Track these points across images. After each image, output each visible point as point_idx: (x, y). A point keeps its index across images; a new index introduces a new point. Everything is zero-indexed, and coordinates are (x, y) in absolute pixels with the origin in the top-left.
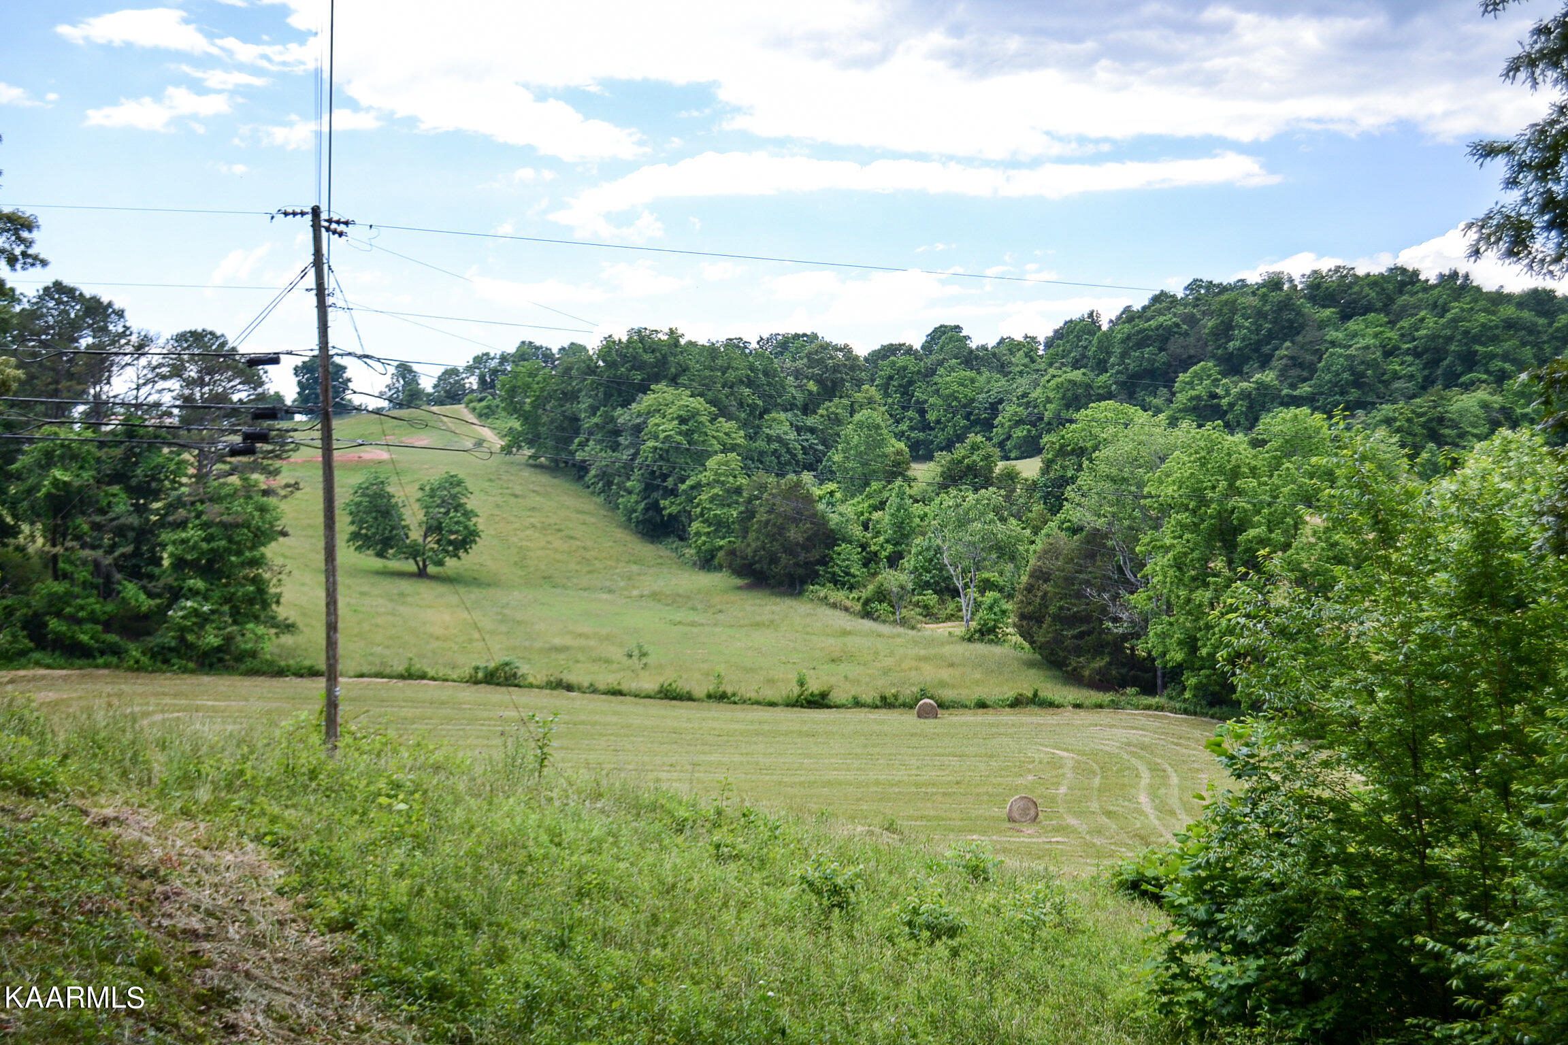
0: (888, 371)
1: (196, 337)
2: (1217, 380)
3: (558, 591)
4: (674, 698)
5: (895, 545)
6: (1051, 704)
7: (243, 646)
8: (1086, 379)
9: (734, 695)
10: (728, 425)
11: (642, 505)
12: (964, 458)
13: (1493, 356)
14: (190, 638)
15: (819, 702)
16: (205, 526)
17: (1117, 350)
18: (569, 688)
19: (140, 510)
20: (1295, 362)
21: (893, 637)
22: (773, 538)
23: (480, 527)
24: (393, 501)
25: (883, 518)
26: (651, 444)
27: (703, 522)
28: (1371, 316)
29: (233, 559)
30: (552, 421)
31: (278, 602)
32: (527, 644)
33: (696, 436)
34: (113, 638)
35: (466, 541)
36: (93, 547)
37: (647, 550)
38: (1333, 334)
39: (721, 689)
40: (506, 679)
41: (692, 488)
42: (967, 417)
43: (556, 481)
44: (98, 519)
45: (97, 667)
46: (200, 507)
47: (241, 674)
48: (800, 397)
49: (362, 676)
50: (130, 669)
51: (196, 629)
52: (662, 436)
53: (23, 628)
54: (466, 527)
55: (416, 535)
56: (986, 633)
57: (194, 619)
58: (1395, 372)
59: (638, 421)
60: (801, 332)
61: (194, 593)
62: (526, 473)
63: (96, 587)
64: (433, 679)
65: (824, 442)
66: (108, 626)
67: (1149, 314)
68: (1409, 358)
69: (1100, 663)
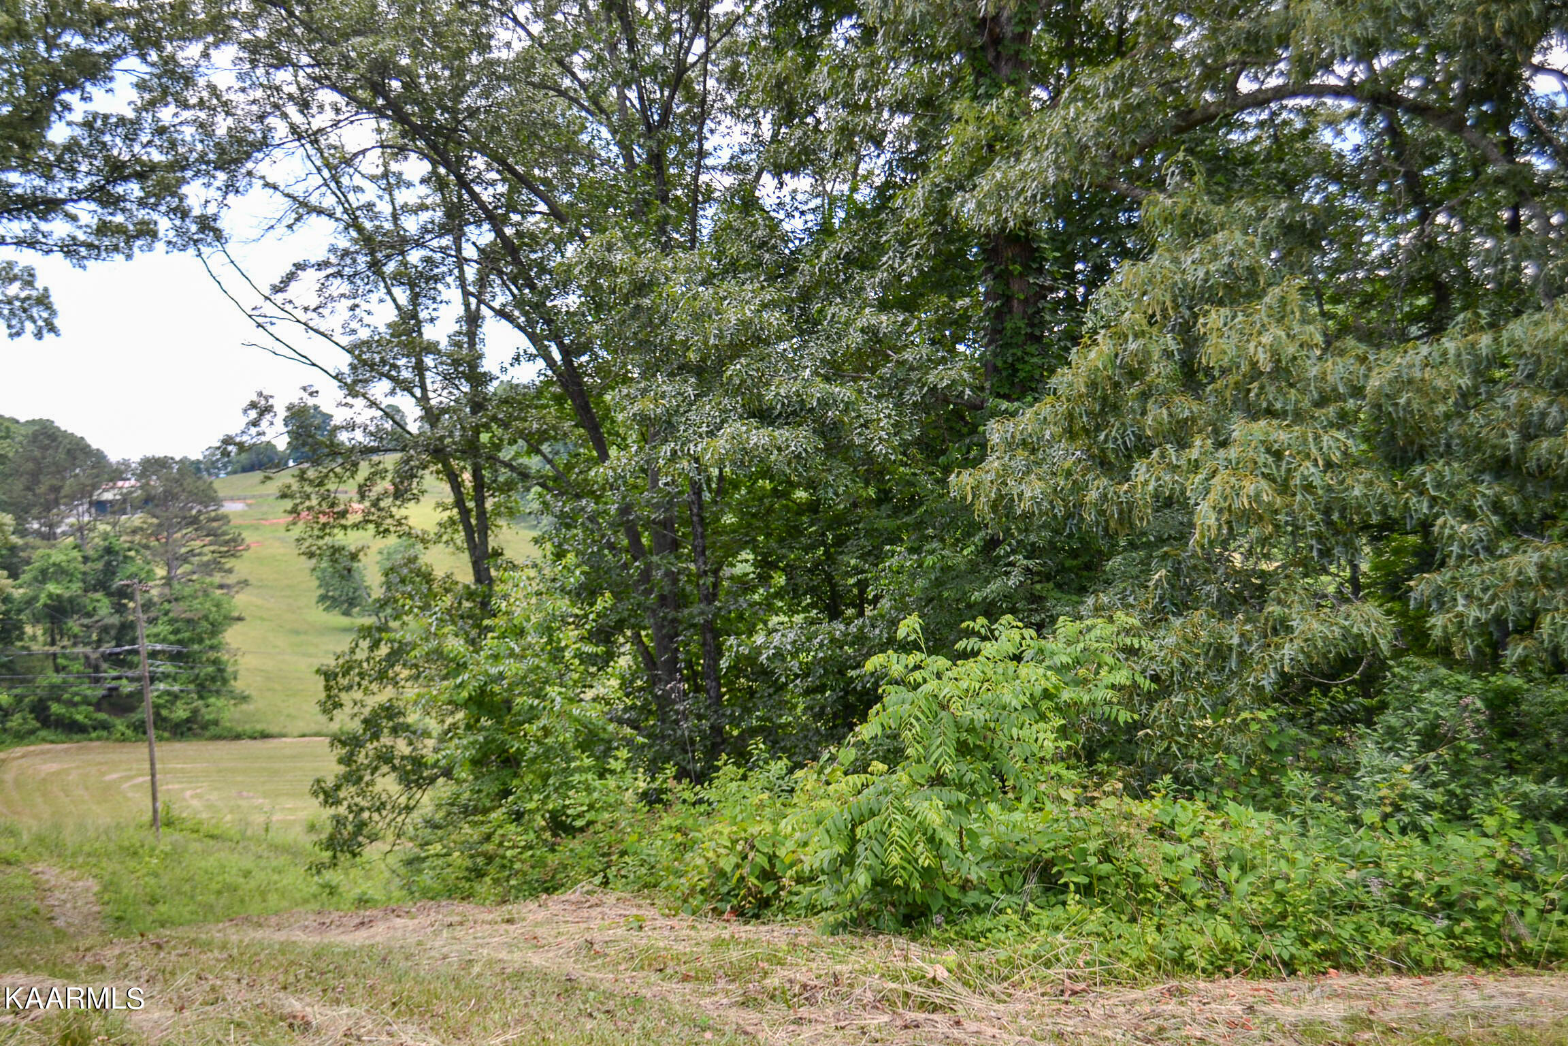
7: (207, 717)
14: (164, 713)
16: (172, 621)
19: (120, 611)
29: (196, 646)
31: (235, 679)
34: (102, 716)
36: (84, 645)
44: (86, 621)
45: (91, 740)
46: (167, 606)
47: (206, 740)
50: (117, 740)
51: (168, 705)
53: (31, 712)
55: (377, 593)
57: (167, 698)
61: (166, 676)
63: (87, 676)
66: (98, 706)
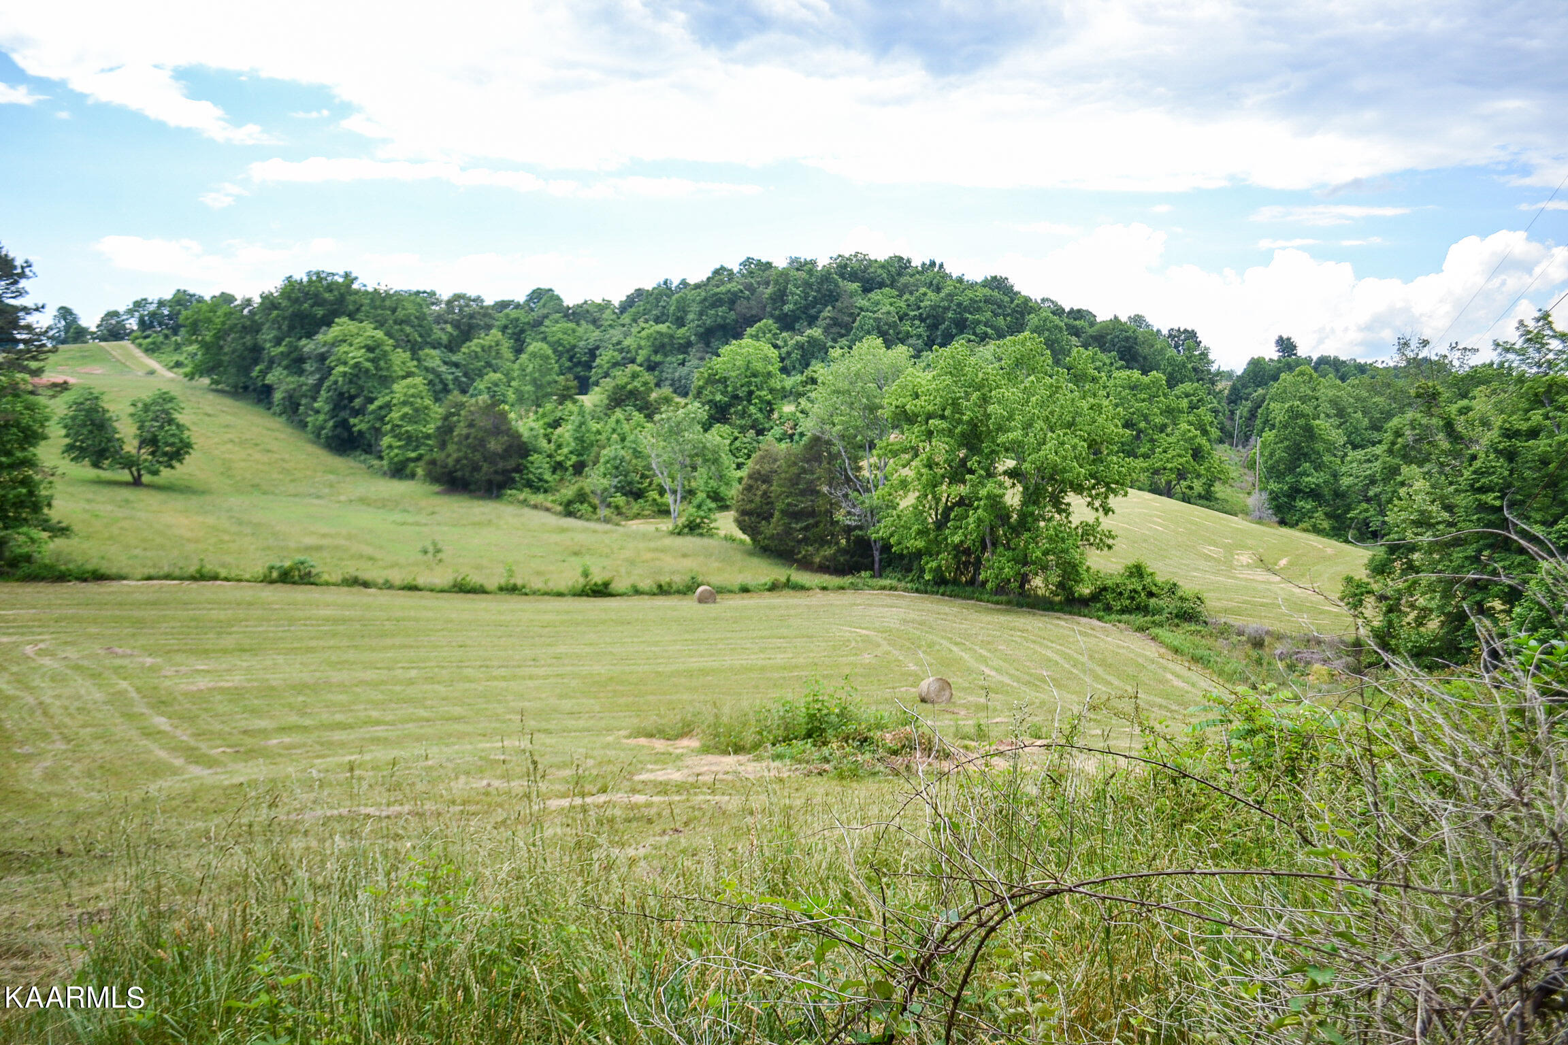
0: (504, 322)
2: (775, 334)
3: (270, 497)
4: (469, 592)
5: (578, 455)
6: (802, 588)
7: (18, 551)
8: (671, 332)
9: (524, 587)
10: (403, 355)
11: (331, 423)
12: (627, 384)
13: (978, 322)
15: (601, 591)
17: (695, 308)
18: (366, 585)
20: (835, 322)
21: (606, 532)
22: (475, 449)
23: (193, 440)
24: (107, 415)
25: (565, 432)
26: (341, 369)
27: (395, 437)
28: (886, 290)
29: (3, 459)
30: (234, 351)
31: (49, 505)
32: (282, 544)
33: (382, 363)
35: (178, 452)
37: (338, 462)
38: (861, 302)
39: (512, 581)
40: (301, 577)
41: (381, 408)
42: (570, 359)
43: (237, 404)
47: (18, 580)
48: (445, 339)
49: (149, 578)
52: (352, 362)
54: (181, 441)
55: (130, 447)
56: (692, 528)
58: (908, 332)
59: (324, 350)
60: (422, 289)
62: (211, 396)
64: (226, 579)
65: (466, 375)
67: (713, 282)
68: (917, 322)
69: (828, 551)
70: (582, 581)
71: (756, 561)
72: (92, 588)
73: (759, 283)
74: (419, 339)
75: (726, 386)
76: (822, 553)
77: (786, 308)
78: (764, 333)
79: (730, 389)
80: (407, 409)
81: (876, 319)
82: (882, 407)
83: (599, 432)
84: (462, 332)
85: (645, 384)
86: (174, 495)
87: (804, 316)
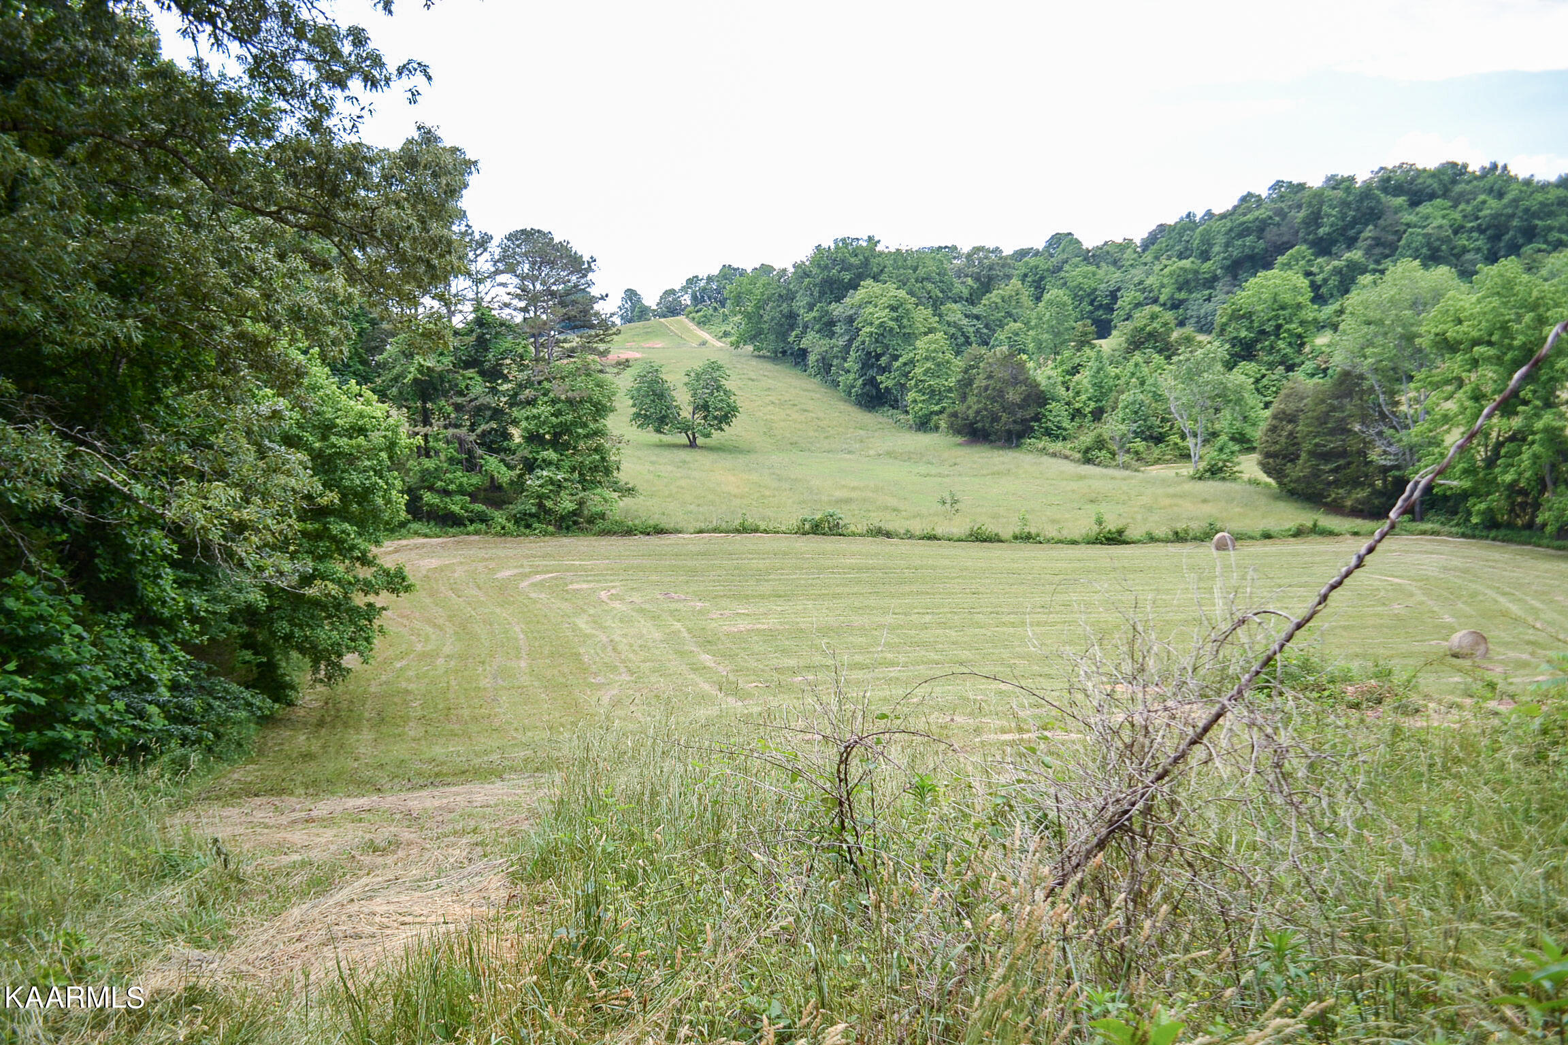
0: (1024, 270)
1: (526, 235)
2: (1309, 261)
3: (807, 453)
4: (985, 541)
5: (1096, 401)
6: (1331, 533)
7: (594, 510)
8: (1195, 267)
9: (1038, 535)
10: (925, 312)
11: (860, 381)
12: (1146, 326)
13: (1551, 228)
14: (549, 504)
15: (1115, 539)
16: (554, 402)
17: (1221, 240)
18: (888, 535)
19: (494, 391)
20: (1378, 242)
21: (1124, 479)
22: (994, 400)
23: (739, 404)
24: (666, 386)
25: (1084, 379)
26: (868, 329)
27: (919, 391)
28: (1438, 201)
29: (580, 431)
30: (772, 319)
31: (618, 469)
32: (815, 497)
33: (905, 321)
34: (479, 507)
35: (726, 418)
36: (456, 426)
37: (867, 418)
38: (1408, 217)
39: (1026, 531)
40: (830, 529)
41: (905, 364)
42: (1091, 304)
43: (777, 368)
44: (459, 400)
45: (468, 534)
46: (546, 385)
47: (595, 535)
48: (966, 293)
49: (701, 532)
50: (497, 534)
51: (551, 495)
52: (877, 322)
54: (729, 406)
55: (686, 413)
56: (1214, 472)
57: (551, 487)
58: (1464, 247)
59: (852, 312)
61: (548, 463)
62: (754, 362)
63: (460, 462)
64: (765, 531)
65: (987, 326)
66: (474, 497)
67: (1240, 211)
68: (1475, 235)
69: (1361, 494)
70: (1096, 528)
71: (1281, 505)
72: (654, 540)
73: (1290, 207)
74: (941, 295)
75: (1252, 322)
76: (1354, 496)
77: (1321, 231)
78: (1297, 260)
79: (1256, 325)
80: (929, 365)
81: (1425, 235)
82: (1420, 336)
83: (1118, 377)
84: (982, 284)
85: (1165, 324)
86: (723, 455)
87: (1341, 238)
